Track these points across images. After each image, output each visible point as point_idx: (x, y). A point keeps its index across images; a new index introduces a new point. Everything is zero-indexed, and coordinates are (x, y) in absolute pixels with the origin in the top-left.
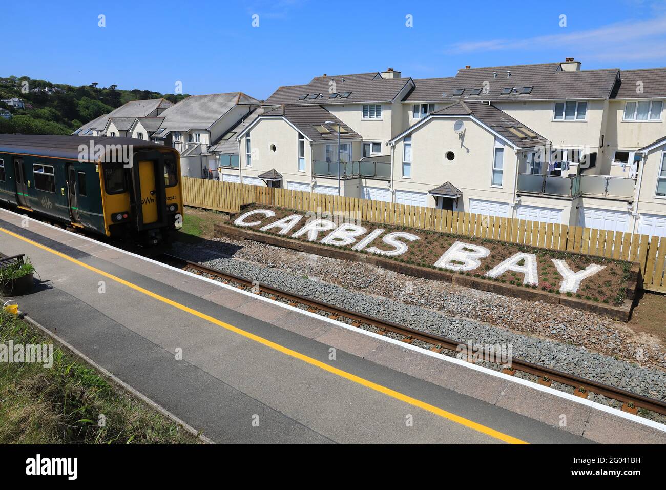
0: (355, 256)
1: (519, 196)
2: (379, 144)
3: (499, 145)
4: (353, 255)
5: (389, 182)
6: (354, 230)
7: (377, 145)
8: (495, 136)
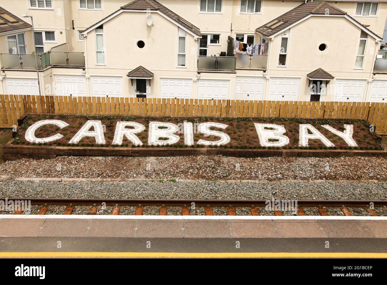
0: (196, 151)
1: (199, 73)
2: (52, 33)
3: (182, 35)
4: (194, 151)
5: (84, 69)
6: (167, 128)
7: (50, 35)
8: (179, 27)
